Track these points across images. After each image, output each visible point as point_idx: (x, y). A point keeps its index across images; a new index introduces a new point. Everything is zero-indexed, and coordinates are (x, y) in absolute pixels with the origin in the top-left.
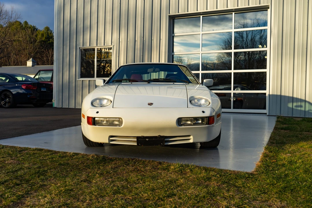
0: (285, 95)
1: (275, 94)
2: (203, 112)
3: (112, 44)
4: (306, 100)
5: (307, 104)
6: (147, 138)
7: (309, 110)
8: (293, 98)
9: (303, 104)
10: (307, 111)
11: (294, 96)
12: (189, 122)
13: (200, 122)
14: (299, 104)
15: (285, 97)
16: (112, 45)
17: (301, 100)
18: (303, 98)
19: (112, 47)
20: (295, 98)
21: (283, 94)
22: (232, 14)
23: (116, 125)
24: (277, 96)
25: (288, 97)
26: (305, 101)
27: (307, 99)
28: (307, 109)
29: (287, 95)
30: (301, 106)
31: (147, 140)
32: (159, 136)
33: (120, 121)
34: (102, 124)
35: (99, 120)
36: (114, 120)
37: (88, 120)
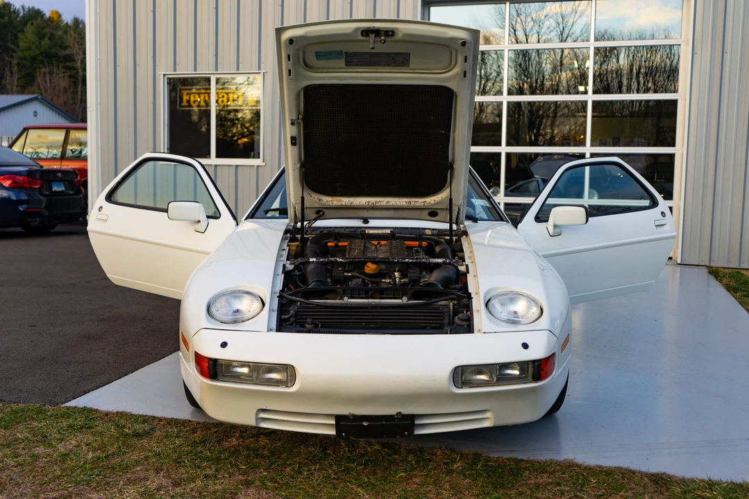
2: (525, 346)
3: (259, 69)
6: (366, 421)
12: (483, 377)
13: (517, 372)
16: (262, 71)
23: (277, 383)
31: (365, 424)
32: (397, 413)
33: (289, 372)
34: (238, 378)
35: (229, 364)
36: (272, 368)
37: (199, 363)
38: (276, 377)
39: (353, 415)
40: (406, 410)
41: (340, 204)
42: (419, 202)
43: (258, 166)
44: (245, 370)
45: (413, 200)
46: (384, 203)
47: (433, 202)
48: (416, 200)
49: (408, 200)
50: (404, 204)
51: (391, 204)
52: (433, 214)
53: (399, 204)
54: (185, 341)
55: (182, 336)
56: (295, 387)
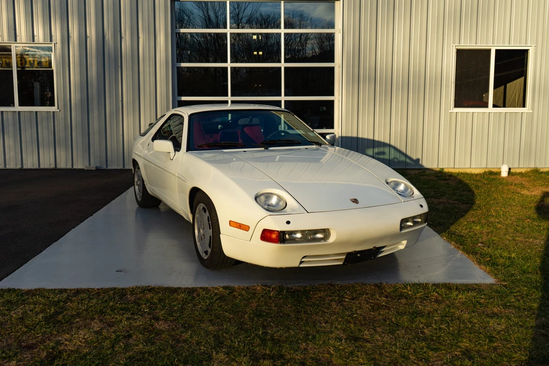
0: (363, 137)
1: (350, 136)
2: (422, 206)
4: (391, 144)
5: (392, 151)
6: (360, 253)
7: (394, 158)
8: (373, 141)
9: (386, 150)
10: (392, 160)
11: (375, 139)
12: (409, 224)
14: (381, 149)
15: (363, 139)
16: (53, 43)
17: (384, 145)
18: (387, 141)
19: (53, 45)
20: (376, 141)
21: (360, 136)
22: (280, 2)
23: (319, 240)
24: (352, 138)
25: (368, 140)
26: (390, 146)
27: (393, 143)
28: (392, 157)
29: (366, 137)
30: (384, 153)
31: (359, 255)
32: (374, 247)
33: (326, 232)
34: (294, 240)
35: (291, 233)
36: (316, 231)
37: (267, 235)
38: (319, 236)
39: (355, 251)
40: (378, 246)
43: (54, 112)
44: (299, 235)
54: (240, 226)
55: (232, 223)
56: (332, 239)
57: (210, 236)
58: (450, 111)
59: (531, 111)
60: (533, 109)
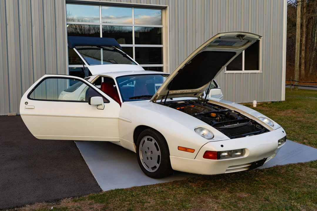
2: (283, 132)
23: (239, 156)
31: (257, 164)
32: (264, 158)
37: (208, 155)
38: (239, 154)
39: (256, 161)
41: (173, 93)
42: (195, 90)
45: (193, 90)
46: (185, 92)
47: (199, 90)
48: (194, 90)
49: (191, 90)
50: (191, 92)
51: (187, 92)
52: (195, 94)
53: (189, 92)
54: (186, 149)
55: (180, 148)
56: (246, 156)
57: (159, 156)
58: (225, 72)
59: (262, 72)
60: (262, 71)
